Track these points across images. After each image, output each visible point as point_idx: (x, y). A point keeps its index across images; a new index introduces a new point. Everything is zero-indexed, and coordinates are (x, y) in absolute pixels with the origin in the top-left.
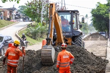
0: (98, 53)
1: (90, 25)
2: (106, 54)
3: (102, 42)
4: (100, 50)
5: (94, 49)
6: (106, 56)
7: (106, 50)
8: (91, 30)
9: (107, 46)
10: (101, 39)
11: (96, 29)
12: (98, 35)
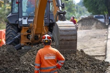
0: (93, 51)
1: (79, 4)
2: (106, 51)
3: (100, 32)
4: (96, 45)
5: (86, 44)
6: (105, 56)
7: (106, 46)
8: (80, 13)
9: (107, 39)
10: (97, 28)
11: (89, 11)
12: (93, 21)
